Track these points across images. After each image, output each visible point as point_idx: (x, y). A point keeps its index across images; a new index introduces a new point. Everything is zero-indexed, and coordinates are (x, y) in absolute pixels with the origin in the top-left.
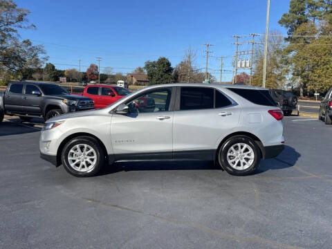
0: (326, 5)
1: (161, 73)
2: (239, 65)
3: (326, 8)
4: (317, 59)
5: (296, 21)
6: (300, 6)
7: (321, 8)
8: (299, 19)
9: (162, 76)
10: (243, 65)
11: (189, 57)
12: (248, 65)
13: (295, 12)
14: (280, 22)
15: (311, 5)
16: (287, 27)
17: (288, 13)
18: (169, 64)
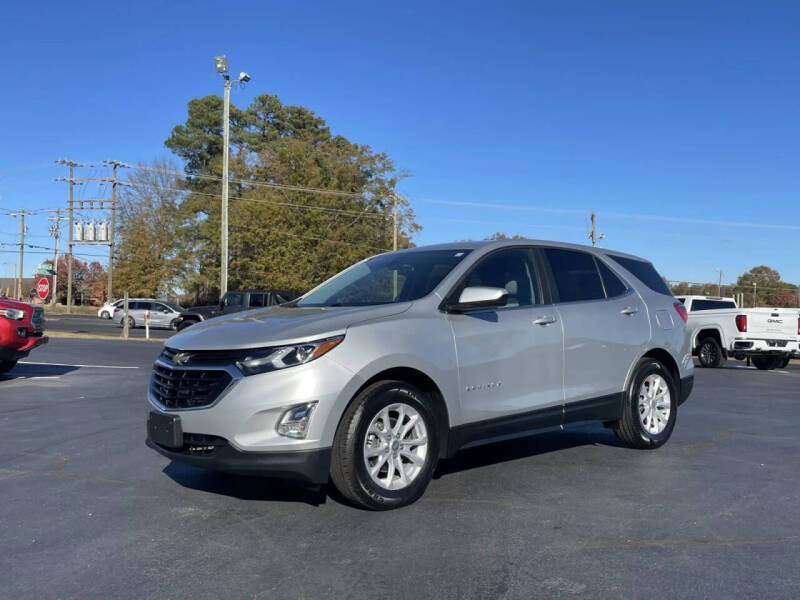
0: (262, 123)
2: (78, 236)
4: (262, 232)
5: (205, 146)
6: (212, 116)
7: (253, 127)
8: (210, 143)
10: (90, 235)
12: (102, 235)
13: (201, 128)
14: (169, 144)
16: (186, 156)
17: (186, 125)
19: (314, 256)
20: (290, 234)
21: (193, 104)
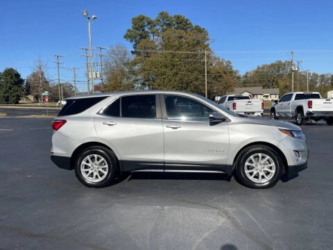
0: (162, 24)
1: (9, 85)
2: (90, 77)
3: (162, 26)
5: (139, 37)
6: (141, 24)
7: (158, 26)
8: (140, 35)
9: (10, 88)
10: (94, 76)
11: (40, 68)
12: (98, 76)
13: (137, 29)
14: (125, 37)
15: (149, 23)
16: (131, 41)
17: (132, 29)
18: (18, 75)
19: (177, 79)
20: (166, 70)
21: (133, 19)
